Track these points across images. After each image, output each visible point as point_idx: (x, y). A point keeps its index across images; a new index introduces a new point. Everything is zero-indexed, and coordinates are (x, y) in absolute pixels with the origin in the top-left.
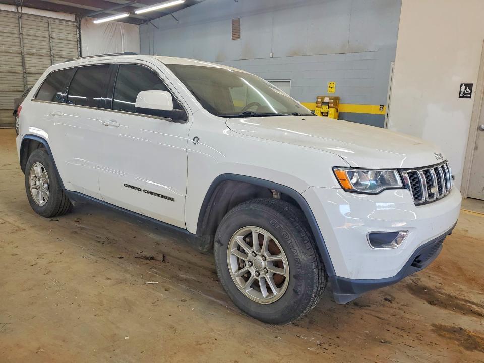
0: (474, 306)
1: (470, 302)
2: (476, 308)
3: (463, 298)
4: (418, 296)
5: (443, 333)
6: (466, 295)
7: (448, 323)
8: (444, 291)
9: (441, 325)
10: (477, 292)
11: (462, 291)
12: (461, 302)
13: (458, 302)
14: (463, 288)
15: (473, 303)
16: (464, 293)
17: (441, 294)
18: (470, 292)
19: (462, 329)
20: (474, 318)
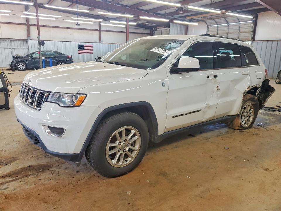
0: (11, 179)
1: (15, 180)
2: (9, 179)
3: (20, 180)
4: (39, 165)
5: (12, 159)
6: (20, 183)
7: (14, 163)
8: (33, 176)
9: (16, 161)
10: (16, 190)
11: (25, 184)
12: (19, 177)
13: (20, 176)
14: (27, 187)
15: (12, 181)
16: (23, 183)
17: (32, 174)
18: (20, 187)
19: (6, 165)
20: (5, 173)
